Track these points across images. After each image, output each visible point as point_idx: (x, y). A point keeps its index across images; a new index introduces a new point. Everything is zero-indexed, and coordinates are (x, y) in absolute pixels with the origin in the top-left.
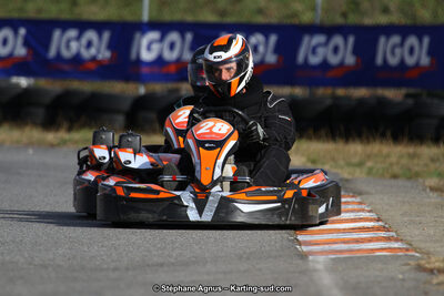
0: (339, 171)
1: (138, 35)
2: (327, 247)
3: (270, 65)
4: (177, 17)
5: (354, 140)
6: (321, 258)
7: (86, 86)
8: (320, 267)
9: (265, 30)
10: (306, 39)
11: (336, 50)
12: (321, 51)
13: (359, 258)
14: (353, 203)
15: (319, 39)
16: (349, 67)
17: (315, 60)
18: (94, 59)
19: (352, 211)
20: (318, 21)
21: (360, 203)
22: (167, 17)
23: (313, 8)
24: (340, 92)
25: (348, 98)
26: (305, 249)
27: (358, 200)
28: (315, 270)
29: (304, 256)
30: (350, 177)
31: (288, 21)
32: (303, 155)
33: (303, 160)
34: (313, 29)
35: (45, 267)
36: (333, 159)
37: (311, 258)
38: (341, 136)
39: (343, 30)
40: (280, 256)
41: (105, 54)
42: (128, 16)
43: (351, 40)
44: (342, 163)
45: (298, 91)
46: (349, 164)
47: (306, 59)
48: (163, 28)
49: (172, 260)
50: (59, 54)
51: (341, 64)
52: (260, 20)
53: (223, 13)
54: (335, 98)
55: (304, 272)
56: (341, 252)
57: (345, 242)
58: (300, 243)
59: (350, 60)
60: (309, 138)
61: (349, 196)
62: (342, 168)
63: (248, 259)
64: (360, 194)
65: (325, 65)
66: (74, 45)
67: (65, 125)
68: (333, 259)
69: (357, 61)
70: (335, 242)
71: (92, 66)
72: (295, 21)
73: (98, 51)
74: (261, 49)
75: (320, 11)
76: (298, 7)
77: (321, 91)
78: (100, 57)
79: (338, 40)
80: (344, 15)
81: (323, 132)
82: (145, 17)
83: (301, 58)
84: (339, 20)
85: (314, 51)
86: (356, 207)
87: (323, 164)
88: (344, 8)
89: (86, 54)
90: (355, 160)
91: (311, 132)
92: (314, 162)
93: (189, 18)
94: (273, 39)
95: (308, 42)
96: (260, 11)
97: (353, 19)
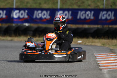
0: (110, 47)
1: (57, 12)
2: (107, 67)
3: (92, 19)
4: (67, 7)
5: (114, 39)
6: (105, 70)
7: (43, 26)
8: (105, 72)
9: (91, 10)
10: (101, 13)
11: (109, 15)
12: (105, 15)
13: (116, 70)
14: (114, 55)
15: (105, 12)
16: (113, 20)
17: (103, 18)
18: (45, 18)
19: (114, 58)
20: (104, 8)
21: (116, 56)
22: (65, 7)
23: (103, 4)
24: (110, 26)
25: (112, 28)
26: (101, 68)
27: (115, 55)
28: (104, 73)
29: (101, 70)
30: (113, 49)
31: (96, 8)
32: (101, 43)
33: (101, 44)
34: (103, 10)
35: (33, 73)
36: (109, 44)
37: (103, 70)
38: (111, 38)
39: (111, 10)
40: (95, 70)
41: (48, 17)
42: (54, 7)
43: (113, 12)
44: (111, 45)
45: (99, 26)
46: (113, 45)
47: (101, 18)
48: (63, 10)
49: (66, 71)
50: (36, 17)
51: (111, 19)
52: (89, 7)
53: (79, 6)
54: (109, 28)
55: (101, 74)
56: (111, 68)
57: (112, 66)
58: (100, 66)
59: (113, 18)
60: (102, 39)
61: (113, 54)
62: (111, 46)
63: (86, 70)
64: (116, 53)
65: (106, 19)
66: (40, 15)
67: (38, 36)
68: (109, 70)
69: (115, 18)
70: (109, 66)
71: (45, 20)
72: (98, 8)
73: (47, 16)
74: (89, 15)
75: (105, 5)
76: (99, 4)
77: (105, 26)
78: (47, 18)
79: (110, 13)
80: (111, 6)
81: (106, 37)
82: (59, 7)
83: (100, 18)
84: (110, 7)
85: (103, 16)
86: (115, 57)
87: (106, 45)
88: (111, 4)
89: (43, 17)
90: (114, 44)
91: (103, 37)
92: (103, 45)
93: (70, 7)
94: (93, 12)
95: (102, 13)
96: (89, 5)
97: (114, 7)
